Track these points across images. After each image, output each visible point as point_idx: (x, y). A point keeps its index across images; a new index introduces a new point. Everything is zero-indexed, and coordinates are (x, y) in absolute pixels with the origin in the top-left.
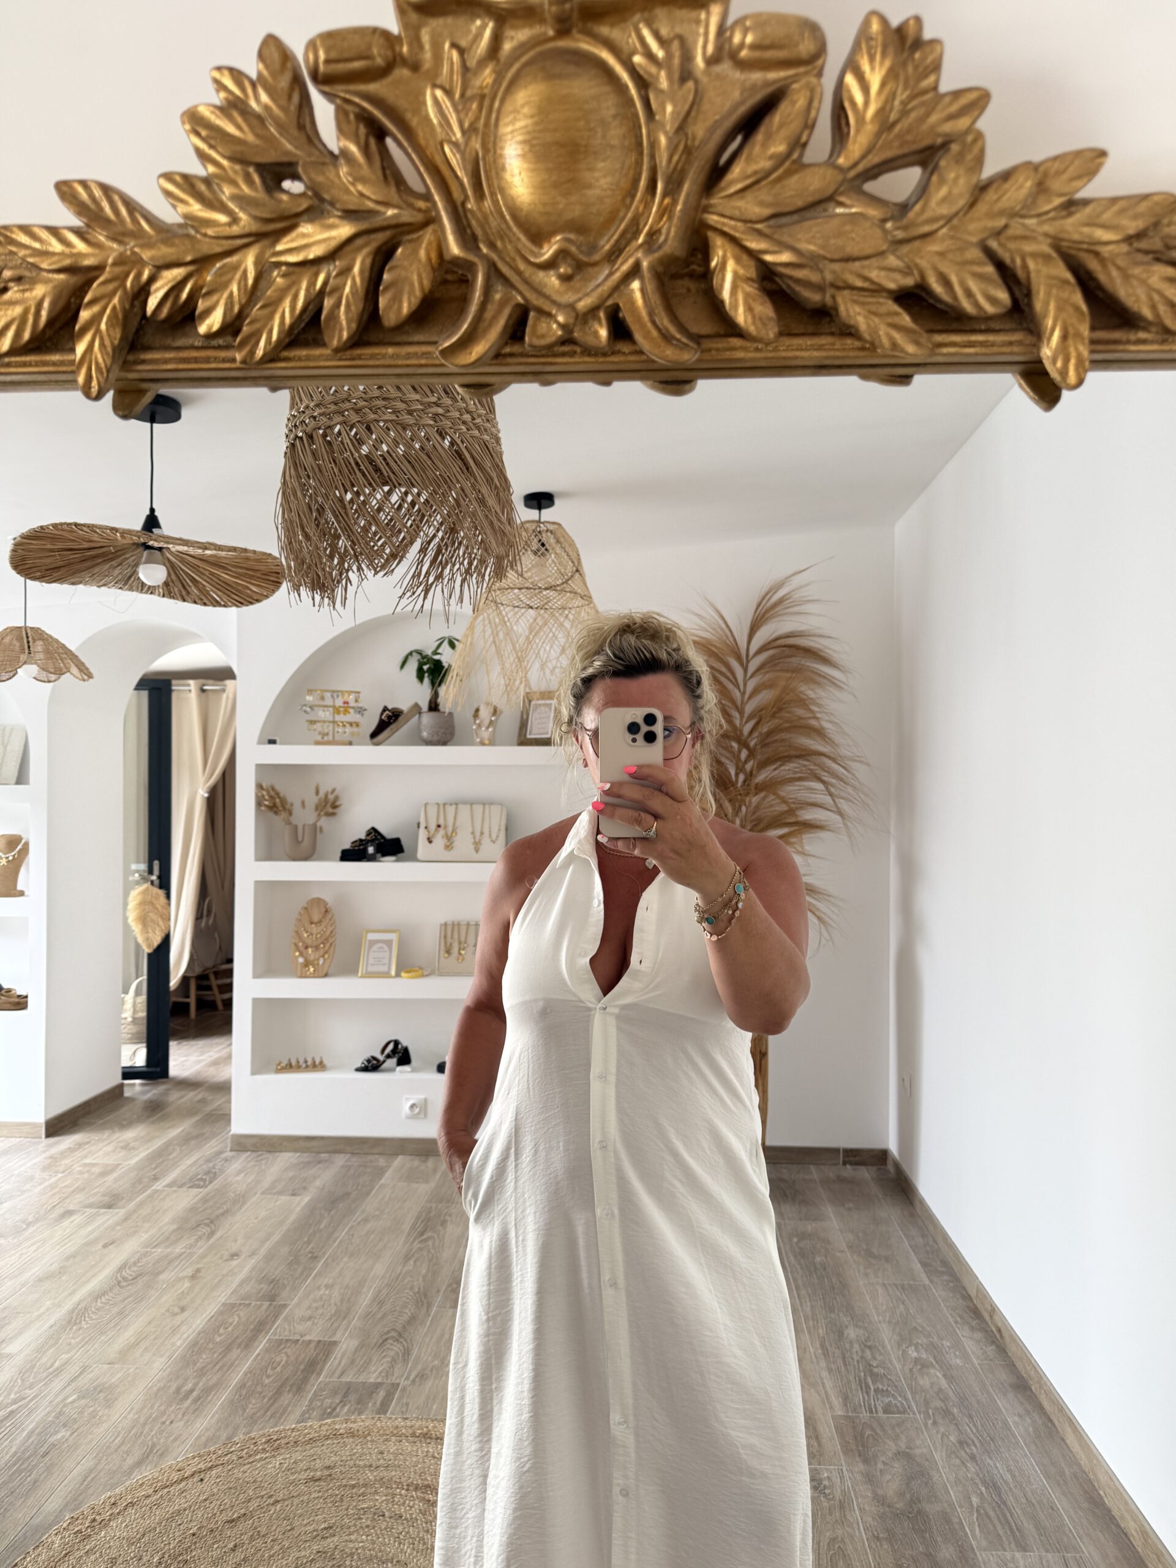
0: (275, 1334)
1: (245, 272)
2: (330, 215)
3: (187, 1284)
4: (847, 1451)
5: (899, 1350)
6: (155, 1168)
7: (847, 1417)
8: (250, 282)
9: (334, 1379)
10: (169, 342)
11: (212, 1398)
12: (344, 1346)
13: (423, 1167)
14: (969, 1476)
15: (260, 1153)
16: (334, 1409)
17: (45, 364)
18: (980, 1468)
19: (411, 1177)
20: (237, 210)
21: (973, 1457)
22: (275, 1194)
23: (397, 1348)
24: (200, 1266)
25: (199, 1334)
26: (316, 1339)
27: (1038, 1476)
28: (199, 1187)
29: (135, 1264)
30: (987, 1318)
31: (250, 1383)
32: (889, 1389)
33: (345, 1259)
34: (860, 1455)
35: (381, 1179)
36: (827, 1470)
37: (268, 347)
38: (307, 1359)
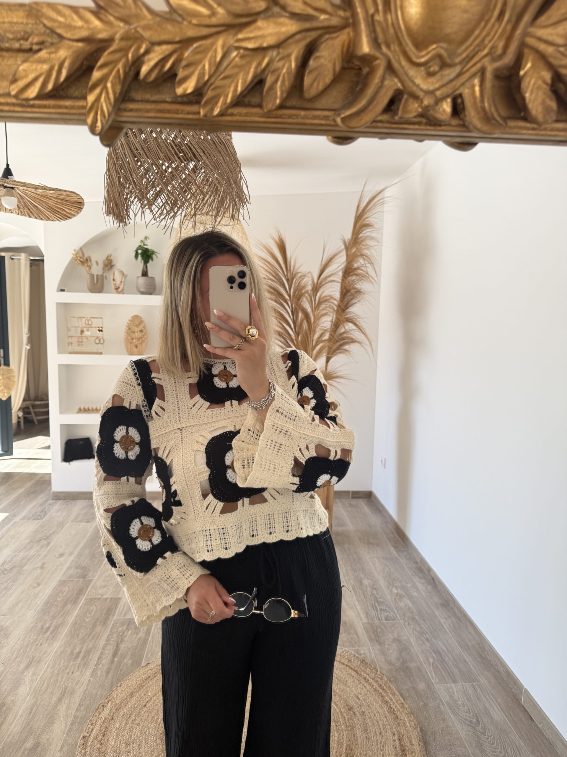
0: (88, 595)
1: (216, 51)
2: (280, 16)
3: (39, 571)
4: (371, 639)
5: (388, 589)
6: (13, 510)
7: (369, 623)
8: (218, 59)
9: (122, 617)
10: (148, 96)
11: (60, 631)
12: (124, 601)
14: (427, 648)
15: (67, 500)
16: (124, 633)
17: (60, 107)
18: (431, 644)
20: (215, 6)
21: (428, 640)
22: (78, 522)
24: (44, 561)
25: (49, 597)
26: (110, 597)
27: (457, 647)
28: (38, 519)
29: (10, 561)
30: (426, 572)
31: (79, 622)
32: (387, 609)
34: (377, 641)
36: (363, 649)
37: (224, 107)
38: (107, 607)
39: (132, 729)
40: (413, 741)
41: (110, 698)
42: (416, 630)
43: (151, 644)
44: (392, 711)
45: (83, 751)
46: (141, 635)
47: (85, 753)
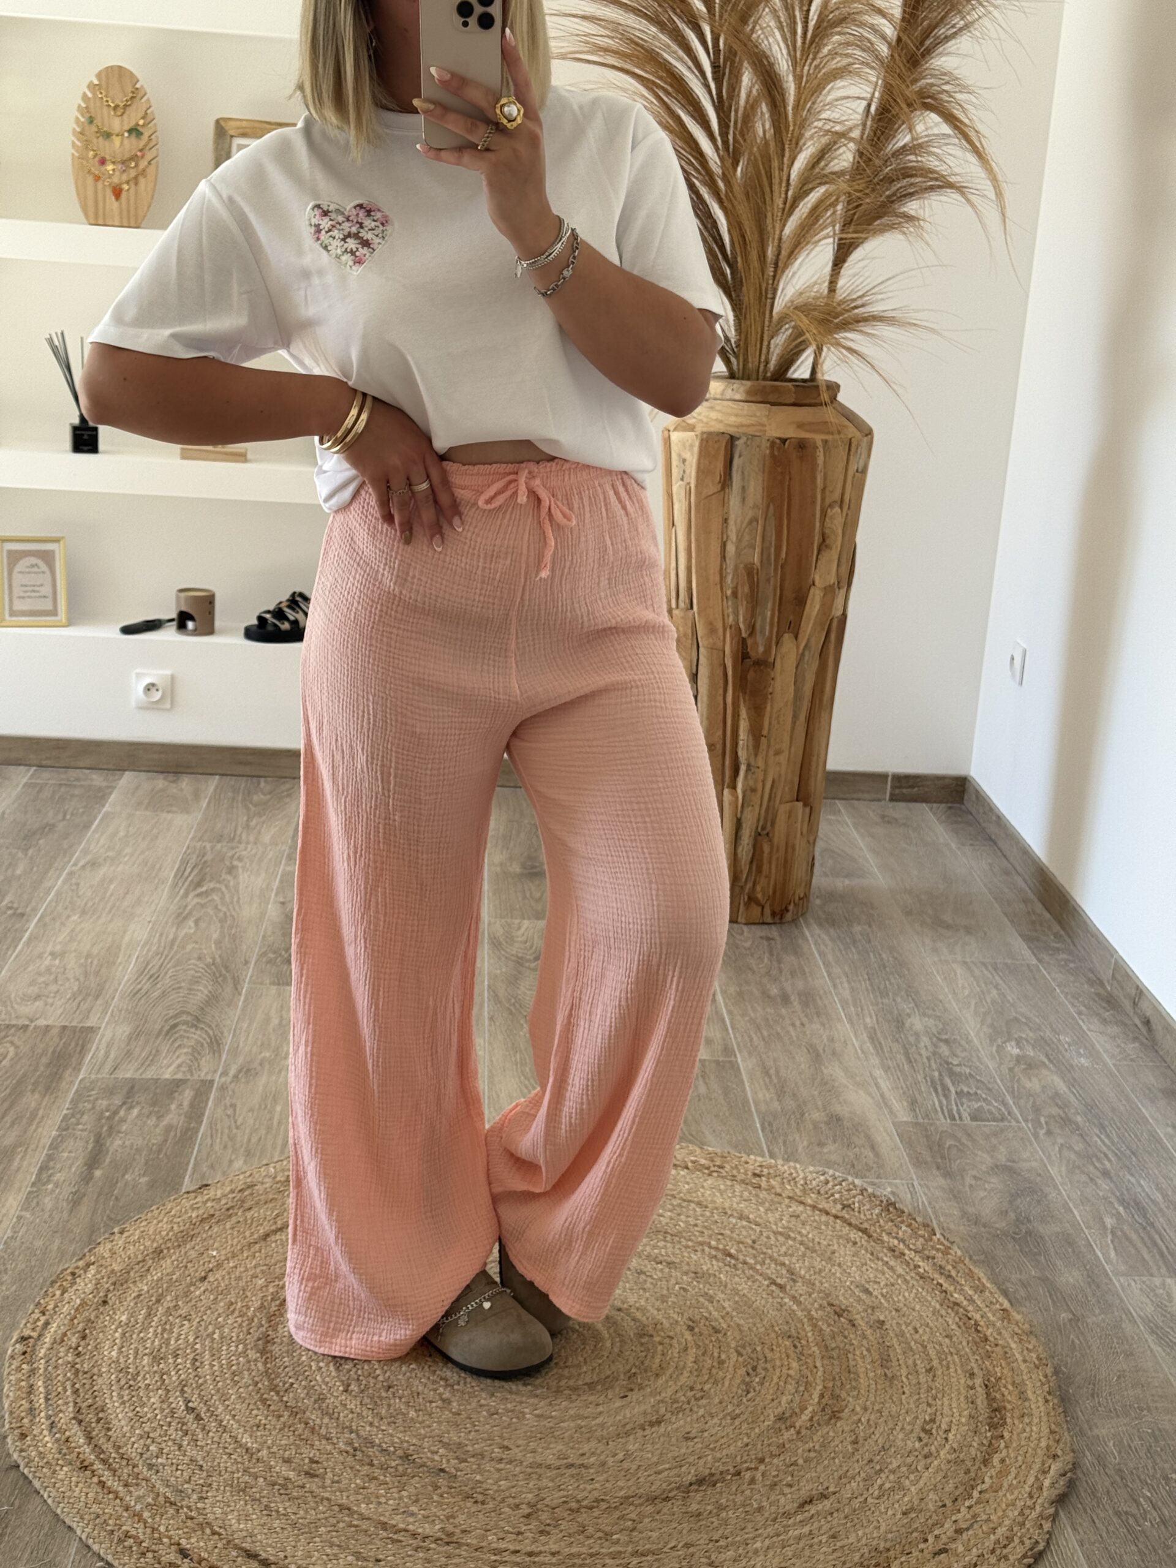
4: (918, 1162)
5: (991, 1045)
7: (917, 1124)
9: (104, 1075)
12: (109, 1034)
13: (173, 789)
14: (1101, 1194)
16: (115, 1113)
18: (1116, 1186)
19: (156, 803)
21: (1106, 1174)
23: (196, 1035)
26: (58, 1024)
32: (979, 1092)
33: (75, 918)
34: (938, 1168)
35: (103, 806)
38: (51, 1050)
39: (168, 1327)
40: (1029, 1393)
41: (93, 1259)
42: (1070, 1148)
43: (209, 1141)
44: (968, 1324)
45: (24, 1366)
46: (174, 1116)
47: (33, 1371)
